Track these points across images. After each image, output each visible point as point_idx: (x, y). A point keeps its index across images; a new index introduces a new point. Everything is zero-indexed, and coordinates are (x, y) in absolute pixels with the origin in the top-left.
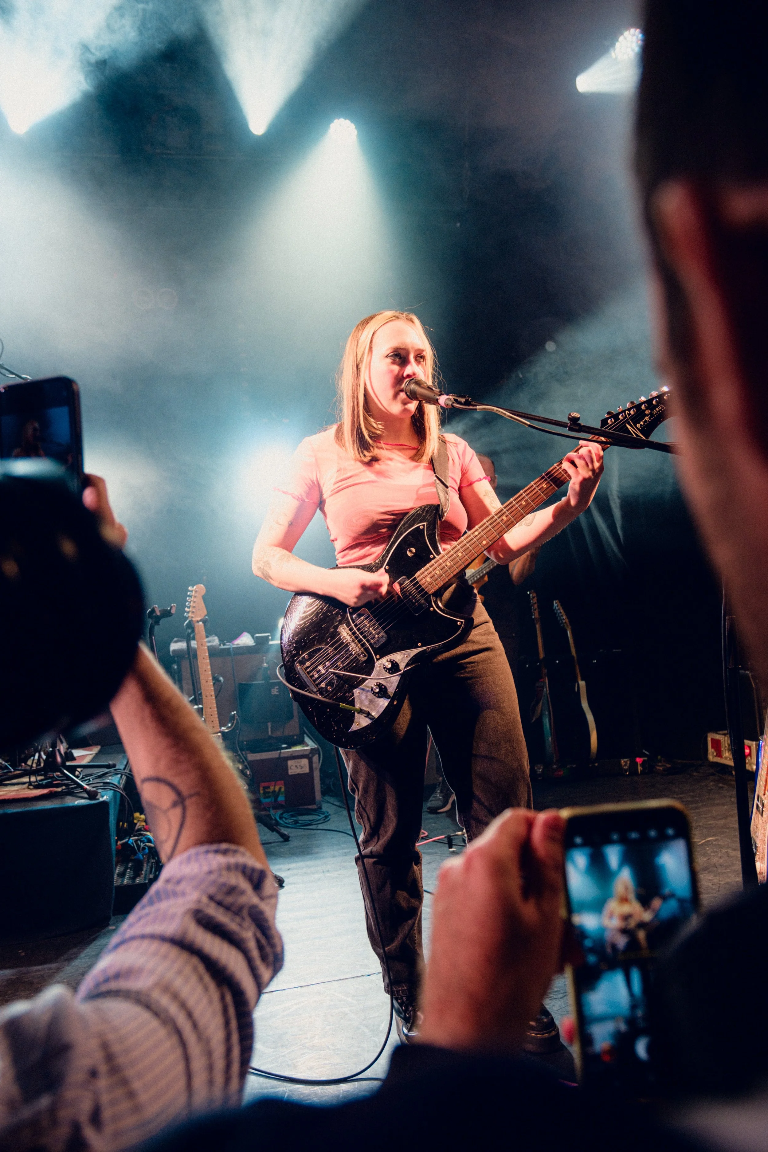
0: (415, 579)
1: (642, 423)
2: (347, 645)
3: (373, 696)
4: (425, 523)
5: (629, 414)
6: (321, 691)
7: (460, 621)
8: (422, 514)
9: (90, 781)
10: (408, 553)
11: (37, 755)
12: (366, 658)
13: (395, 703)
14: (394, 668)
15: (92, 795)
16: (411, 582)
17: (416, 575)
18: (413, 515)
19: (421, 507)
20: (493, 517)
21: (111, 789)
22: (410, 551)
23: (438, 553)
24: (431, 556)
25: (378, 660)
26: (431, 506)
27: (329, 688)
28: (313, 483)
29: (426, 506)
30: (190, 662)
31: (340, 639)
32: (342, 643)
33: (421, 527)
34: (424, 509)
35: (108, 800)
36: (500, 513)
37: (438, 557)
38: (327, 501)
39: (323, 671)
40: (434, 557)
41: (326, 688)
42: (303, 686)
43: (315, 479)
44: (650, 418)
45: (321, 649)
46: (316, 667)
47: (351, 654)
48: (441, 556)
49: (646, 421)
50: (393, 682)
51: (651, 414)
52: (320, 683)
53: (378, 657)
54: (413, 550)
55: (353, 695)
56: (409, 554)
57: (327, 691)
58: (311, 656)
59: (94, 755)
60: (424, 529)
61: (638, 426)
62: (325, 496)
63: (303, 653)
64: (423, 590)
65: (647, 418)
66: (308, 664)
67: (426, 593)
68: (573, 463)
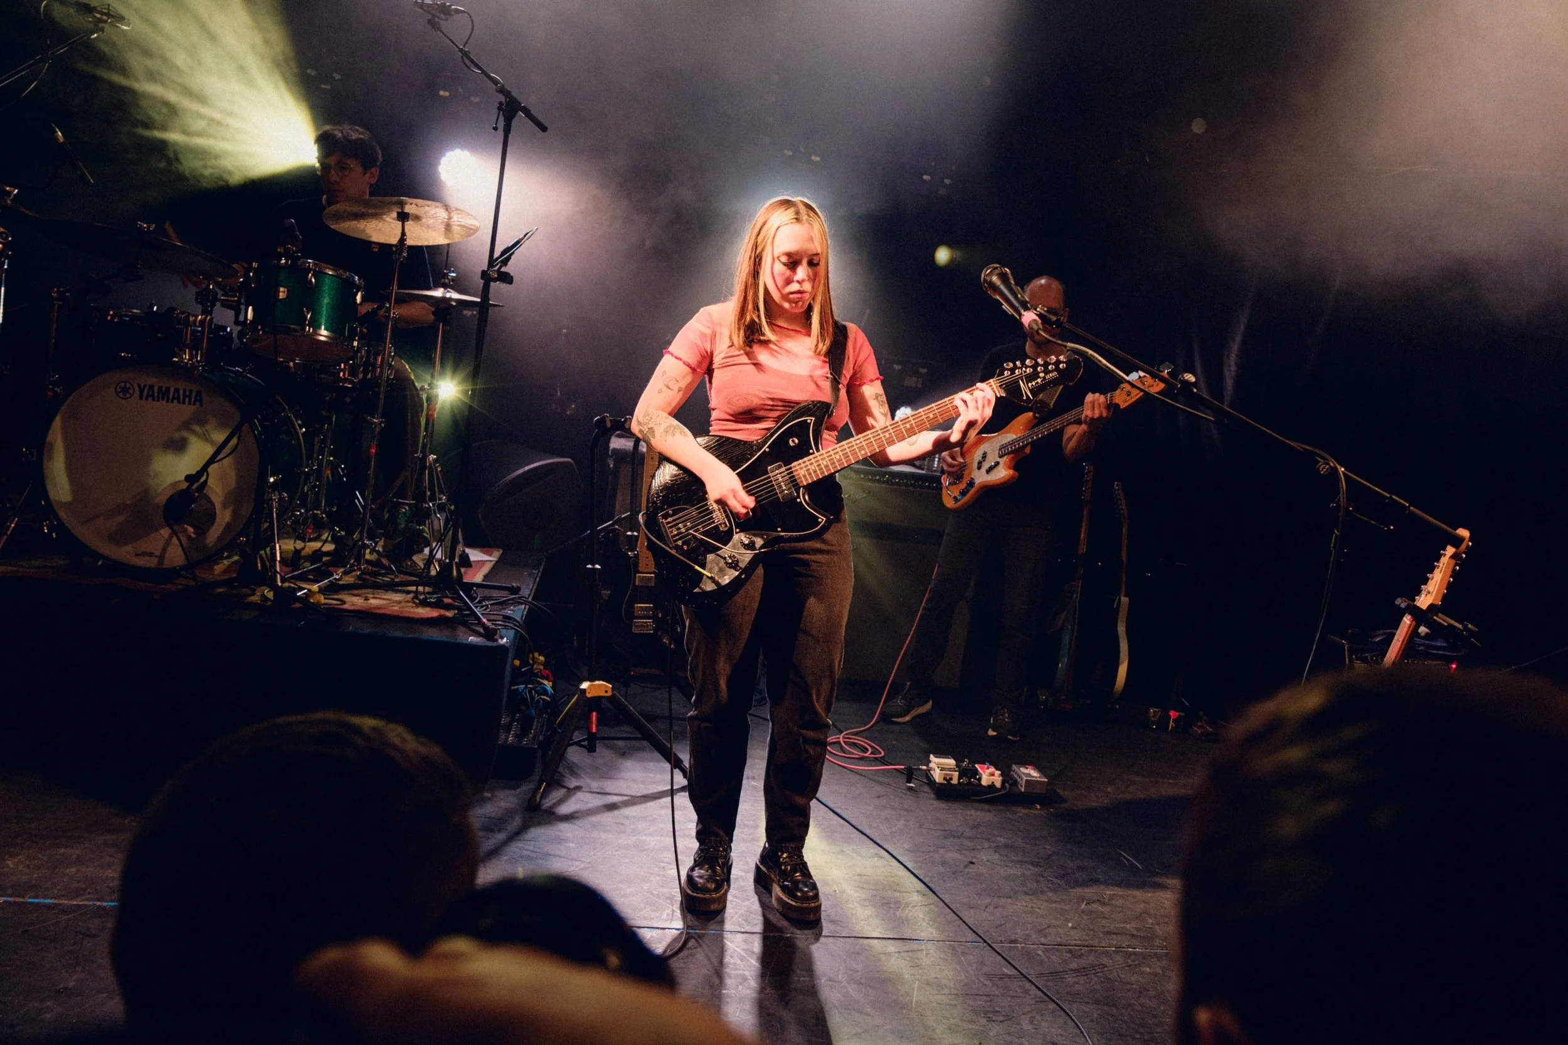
0: (791, 468)
1: (1034, 383)
2: (711, 513)
3: (725, 566)
4: (813, 419)
5: (1025, 372)
6: (677, 548)
7: (822, 519)
8: (811, 409)
9: (487, 608)
10: (790, 441)
11: (427, 551)
12: (727, 528)
13: (743, 577)
14: (750, 546)
15: (490, 634)
16: (787, 470)
17: (792, 465)
18: (805, 407)
19: (813, 402)
20: (877, 431)
21: (512, 628)
22: (793, 441)
23: (818, 450)
24: (811, 451)
25: (736, 533)
26: (823, 403)
27: (685, 547)
28: (707, 352)
29: (819, 402)
30: (633, 469)
31: (706, 505)
32: (708, 509)
33: (809, 421)
34: (816, 405)
35: (507, 645)
36: (885, 429)
37: (817, 454)
38: (715, 370)
39: (683, 530)
40: (813, 453)
41: (682, 546)
42: (661, 537)
43: (709, 351)
44: (1042, 381)
45: (687, 509)
46: (678, 524)
47: (714, 522)
48: (819, 453)
49: (1037, 383)
50: (746, 557)
51: (1044, 378)
52: (677, 540)
53: (738, 530)
54: (797, 441)
55: (706, 559)
56: (791, 444)
57: (683, 549)
58: (675, 513)
59: (493, 563)
60: (810, 423)
61: (1030, 385)
62: (714, 366)
63: (667, 509)
64: (795, 480)
65: (1039, 380)
66: (670, 519)
67: (797, 484)
68: (965, 402)
